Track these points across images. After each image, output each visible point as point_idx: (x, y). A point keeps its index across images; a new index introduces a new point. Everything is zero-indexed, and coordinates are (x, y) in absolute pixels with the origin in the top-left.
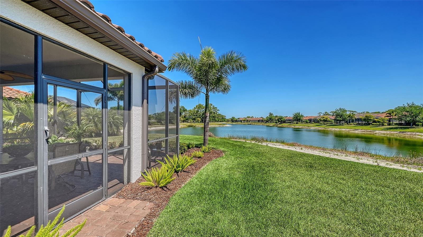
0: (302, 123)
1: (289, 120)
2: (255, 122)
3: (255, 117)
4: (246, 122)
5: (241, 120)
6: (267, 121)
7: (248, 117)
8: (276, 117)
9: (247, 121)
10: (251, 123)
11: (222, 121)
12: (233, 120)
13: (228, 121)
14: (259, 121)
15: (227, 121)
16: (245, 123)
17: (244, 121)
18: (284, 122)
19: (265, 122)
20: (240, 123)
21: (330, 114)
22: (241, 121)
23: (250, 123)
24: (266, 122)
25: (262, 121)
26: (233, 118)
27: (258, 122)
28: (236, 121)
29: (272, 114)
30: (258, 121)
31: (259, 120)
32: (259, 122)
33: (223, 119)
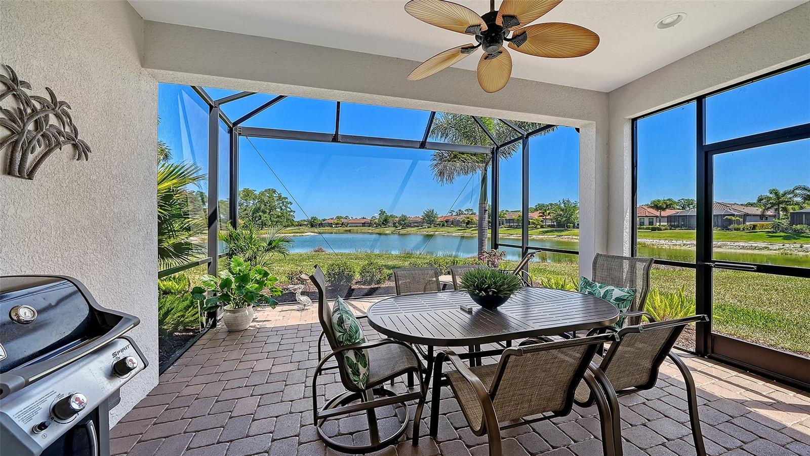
0: (436, 227)
1: (416, 223)
2: (357, 226)
3: (352, 217)
4: (340, 226)
5: (329, 222)
6: (379, 225)
7: (338, 218)
8: (392, 216)
9: (342, 224)
10: (351, 228)
11: (288, 226)
12: (313, 224)
13: (301, 226)
14: (364, 224)
15: (297, 225)
16: (339, 228)
17: (337, 224)
18: (409, 226)
19: (375, 225)
20: (329, 228)
22: (330, 225)
23: (349, 228)
24: (376, 227)
25: (370, 225)
26: (314, 219)
27: (363, 226)
28: (321, 225)
29: (385, 212)
30: (363, 223)
31: (364, 223)
32: (365, 226)
33: (291, 223)
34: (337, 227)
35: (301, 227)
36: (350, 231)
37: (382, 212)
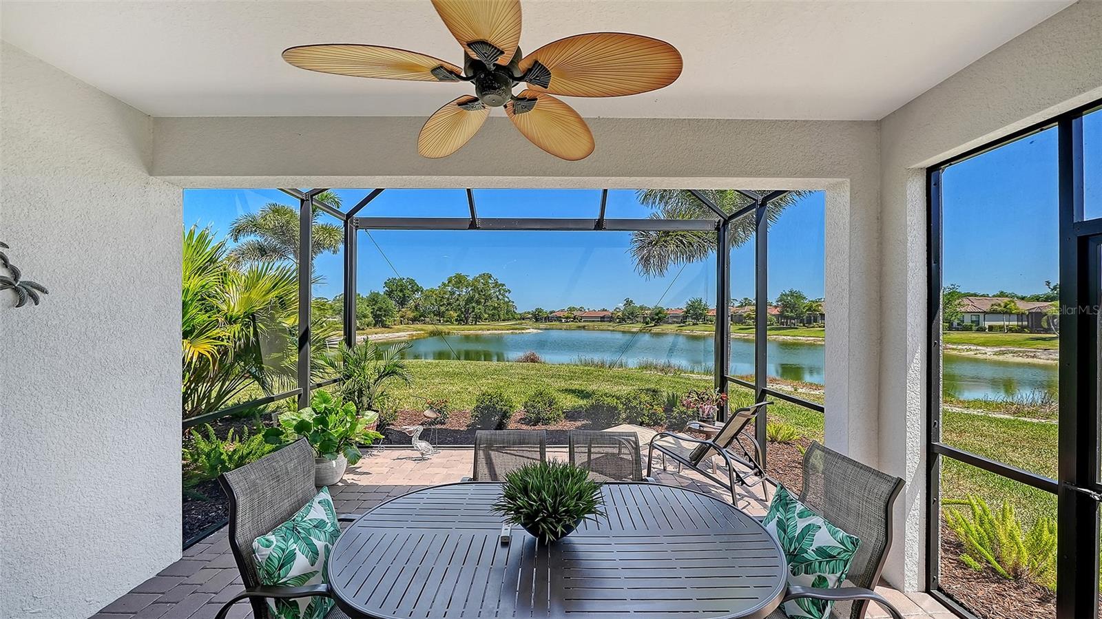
0: (706, 324)
1: (675, 317)
2: (593, 321)
3: (589, 309)
4: (572, 321)
5: (558, 315)
6: (624, 320)
7: (571, 309)
8: (642, 308)
9: (574, 318)
10: (586, 323)
11: (508, 320)
12: (537, 317)
13: (523, 319)
14: (603, 319)
15: (521, 319)
16: (569, 324)
17: (567, 318)
18: (665, 321)
19: (618, 320)
20: (558, 323)
22: (559, 319)
23: (582, 324)
24: (620, 322)
25: (611, 319)
26: (539, 310)
27: (601, 321)
28: (548, 319)
29: (631, 301)
30: (601, 317)
31: (603, 317)
32: (604, 321)
33: (510, 315)
34: (567, 322)
35: (523, 321)
36: (584, 327)
37: (628, 302)
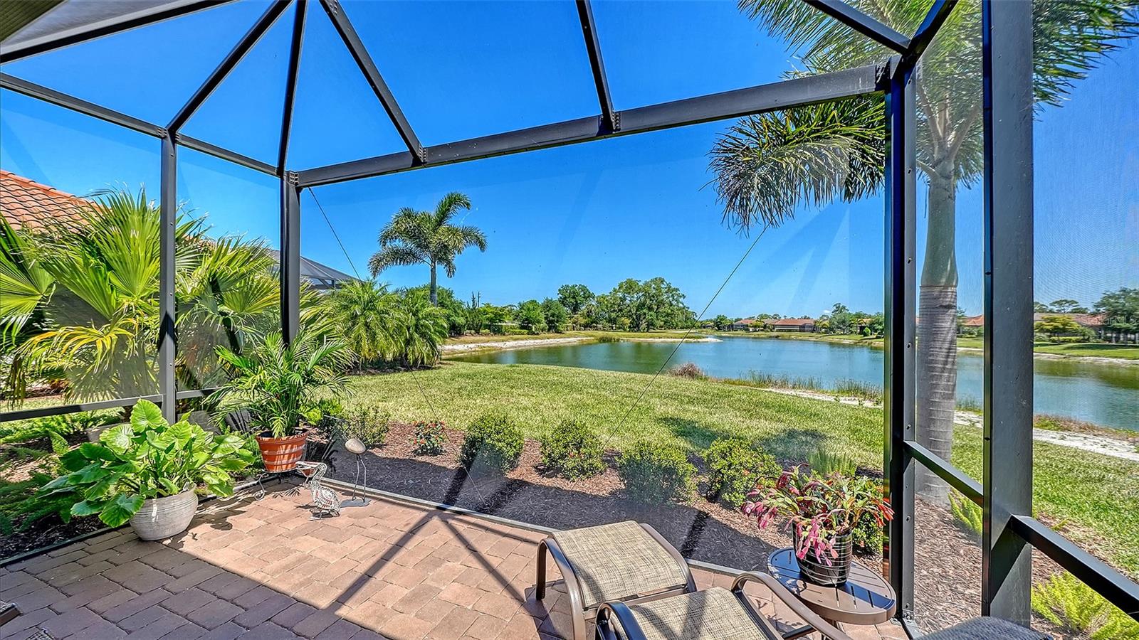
0: (961, 337)
2: (790, 331)
3: (785, 316)
4: (761, 330)
5: (745, 324)
6: (831, 329)
7: (762, 317)
8: (859, 316)
9: (765, 327)
10: (780, 333)
11: (687, 328)
12: (719, 325)
13: (704, 327)
14: (802, 328)
15: (699, 327)
16: (758, 333)
17: (755, 327)
19: (823, 330)
20: (744, 332)
21: (1050, 307)
22: (746, 328)
23: (775, 334)
24: (826, 332)
25: (814, 329)
26: (723, 318)
27: (801, 331)
28: (732, 327)
29: (844, 307)
30: (800, 326)
32: (805, 331)
33: (689, 322)
34: (756, 331)
35: (705, 330)
36: (777, 337)
37: (839, 309)
